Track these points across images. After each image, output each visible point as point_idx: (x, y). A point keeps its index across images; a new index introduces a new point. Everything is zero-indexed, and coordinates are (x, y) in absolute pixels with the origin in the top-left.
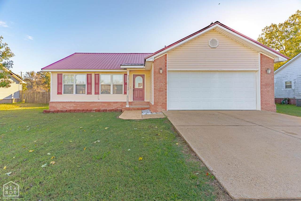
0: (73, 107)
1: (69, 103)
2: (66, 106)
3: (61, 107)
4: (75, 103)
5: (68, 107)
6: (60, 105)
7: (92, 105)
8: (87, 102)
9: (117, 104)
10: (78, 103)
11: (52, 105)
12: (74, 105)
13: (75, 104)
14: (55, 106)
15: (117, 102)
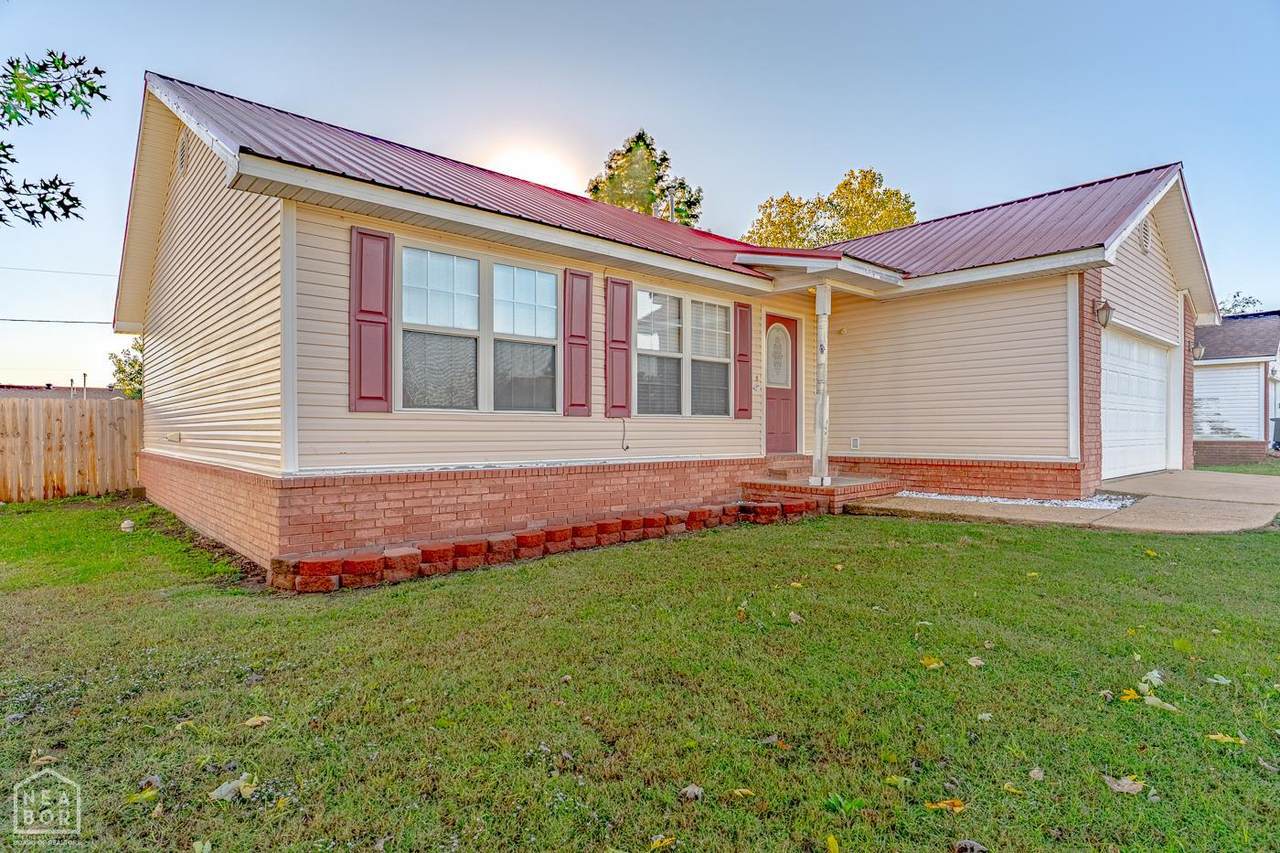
0: (487, 509)
1: (452, 484)
2: (427, 511)
3: (389, 523)
4: (499, 482)
5: (442, 518)
6: (380, 505)
7: (600, 489)
8: (571, 471)
9: (714, 475)
10: (516, 481)
11: (308, 511)
12: (488, 498)
13: (492, 490)
14: (339, 517)
15: (712, 465)
